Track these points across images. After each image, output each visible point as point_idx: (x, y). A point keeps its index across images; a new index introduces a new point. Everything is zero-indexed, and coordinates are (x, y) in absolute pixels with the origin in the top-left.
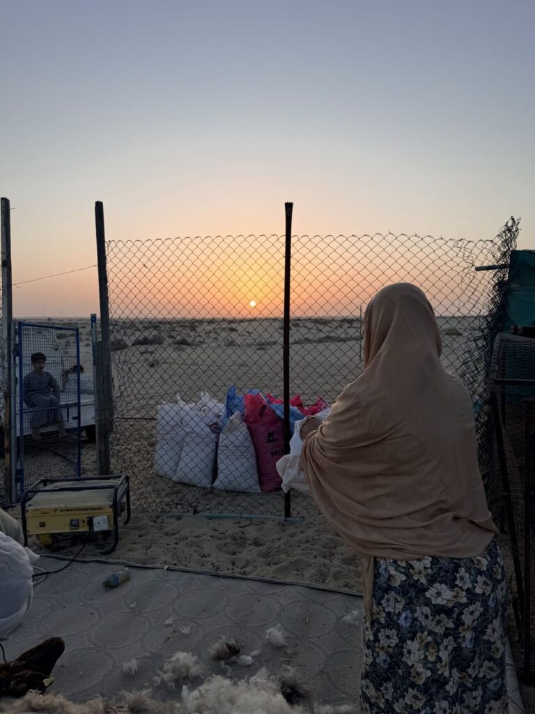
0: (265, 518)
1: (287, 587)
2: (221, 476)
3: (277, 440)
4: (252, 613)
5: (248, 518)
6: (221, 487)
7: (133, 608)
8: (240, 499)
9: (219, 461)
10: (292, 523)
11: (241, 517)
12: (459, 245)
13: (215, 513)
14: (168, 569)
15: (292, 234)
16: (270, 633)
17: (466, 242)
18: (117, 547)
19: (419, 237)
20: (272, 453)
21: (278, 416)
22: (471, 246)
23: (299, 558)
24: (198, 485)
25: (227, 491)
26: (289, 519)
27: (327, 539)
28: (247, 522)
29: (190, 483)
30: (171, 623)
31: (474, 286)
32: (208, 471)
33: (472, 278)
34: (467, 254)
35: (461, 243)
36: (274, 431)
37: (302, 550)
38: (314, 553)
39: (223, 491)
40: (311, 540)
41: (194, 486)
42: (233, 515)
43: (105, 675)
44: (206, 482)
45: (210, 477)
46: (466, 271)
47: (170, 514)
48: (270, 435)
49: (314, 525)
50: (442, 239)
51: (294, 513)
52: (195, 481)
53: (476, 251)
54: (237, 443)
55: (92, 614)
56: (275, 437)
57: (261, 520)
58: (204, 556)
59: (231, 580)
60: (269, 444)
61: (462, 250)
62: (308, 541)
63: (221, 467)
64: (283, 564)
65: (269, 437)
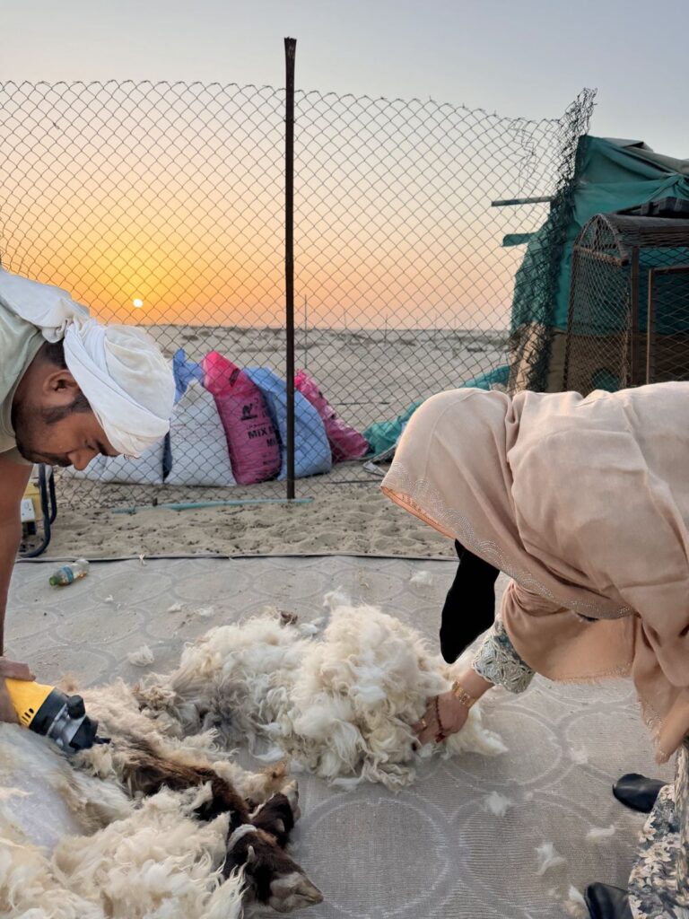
0: (260, 503)
1: (324, 559)
2: (176, 468)
3: (256, 416)
4: (290, 586)
5: (235, 505)
6: (178, 482)
7: (109, 602)
8: (210, 493)
9: (172, 446)
10: (299, 504)
11: (225, 505)
12: (517, 127)
13: (183, 503)
14: (144, 558)
15: (296, 88)
16: (329, 599)
17: (525, 123)
18: (47, 548)
19: (467, 109)
20: (249, 433)
21: (255, 385)
22: (531, 127)
23: (325, 532)
24: (143, 482)
25: (188, 487)
26: (292, 500)
27: (351, 515)
28: (238, 509)
29: (129, 480)
30: (179, 608)
31: (535, 182)
32: (156, 461)
33: (531, 171)
34: (526, 139)
35: (518, 124)
36: (251, 405)
37: (324, 526)
38: (343, 528)
39: (182, 486)
40: (331, 517)
41: (137, 484)
42: (213, 502)
43: (104, 671)
44: (154, 477)
45: (159, 469)
46: (525, 161)
47: (115, 509)
48: (246, 409)
49: (329, 504)
50: (495, 116)
51: (297, 494)
52: (136, 476)
53: (537, 135)
54: (201, 418)
55: (45, 614)
56: (253, 412)
57: (255, 505)
58: (191, 543)
59: (244, 560)
60: (246, 421)
61: (520, 133)
62: (328, 519)
63: (176, 454)
64: (307, 540)
65: (244, 413)
